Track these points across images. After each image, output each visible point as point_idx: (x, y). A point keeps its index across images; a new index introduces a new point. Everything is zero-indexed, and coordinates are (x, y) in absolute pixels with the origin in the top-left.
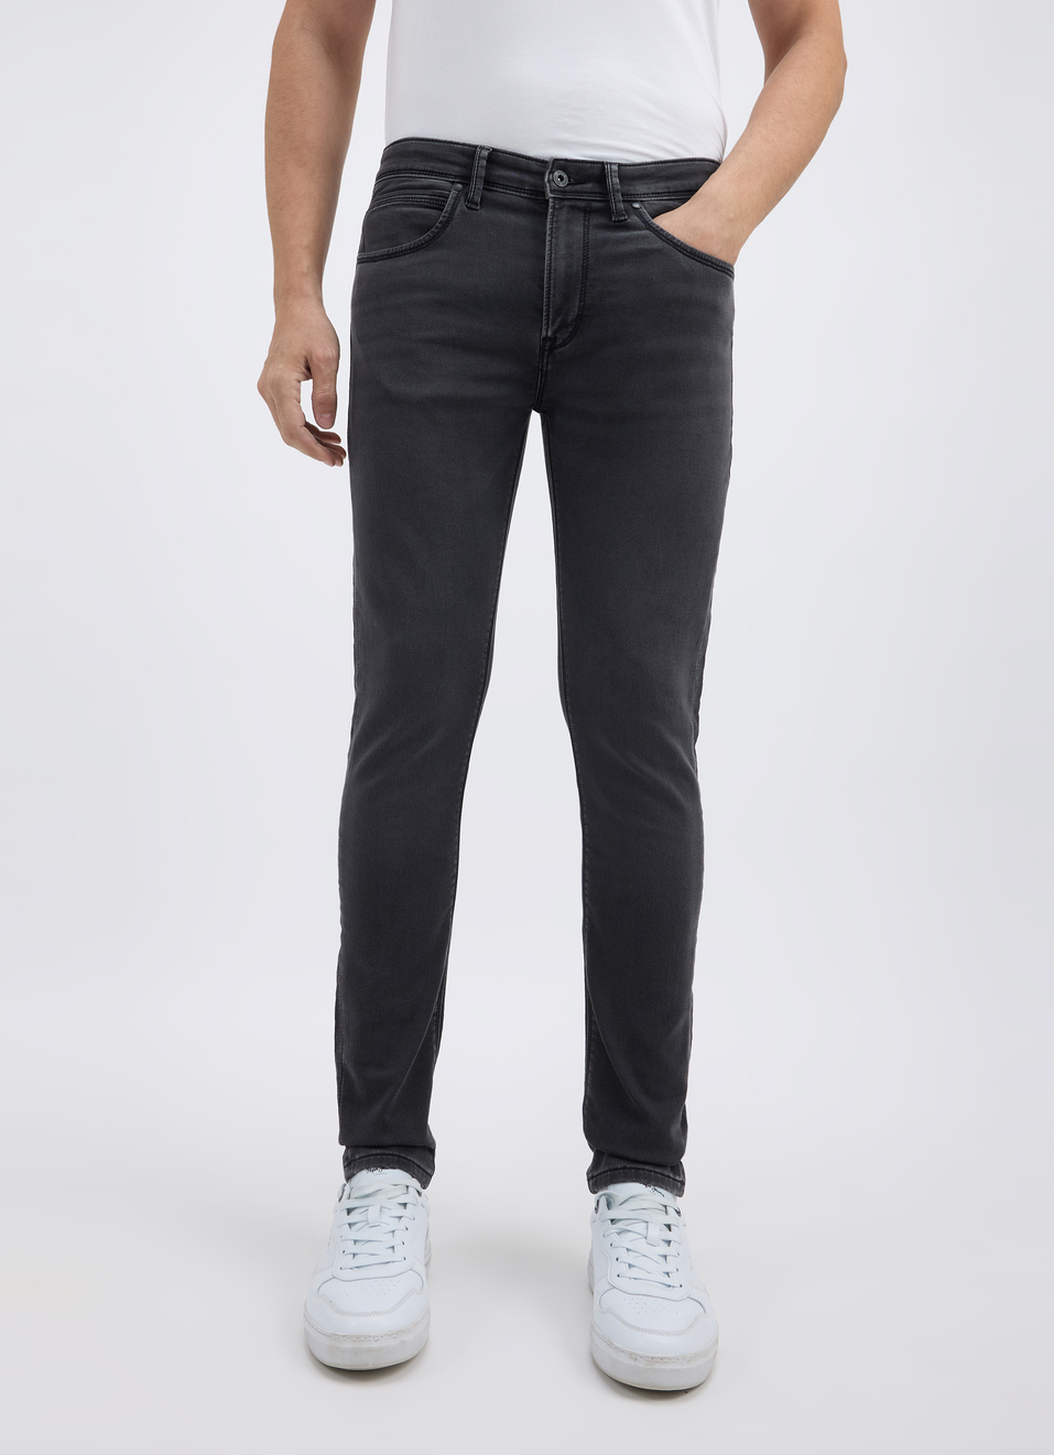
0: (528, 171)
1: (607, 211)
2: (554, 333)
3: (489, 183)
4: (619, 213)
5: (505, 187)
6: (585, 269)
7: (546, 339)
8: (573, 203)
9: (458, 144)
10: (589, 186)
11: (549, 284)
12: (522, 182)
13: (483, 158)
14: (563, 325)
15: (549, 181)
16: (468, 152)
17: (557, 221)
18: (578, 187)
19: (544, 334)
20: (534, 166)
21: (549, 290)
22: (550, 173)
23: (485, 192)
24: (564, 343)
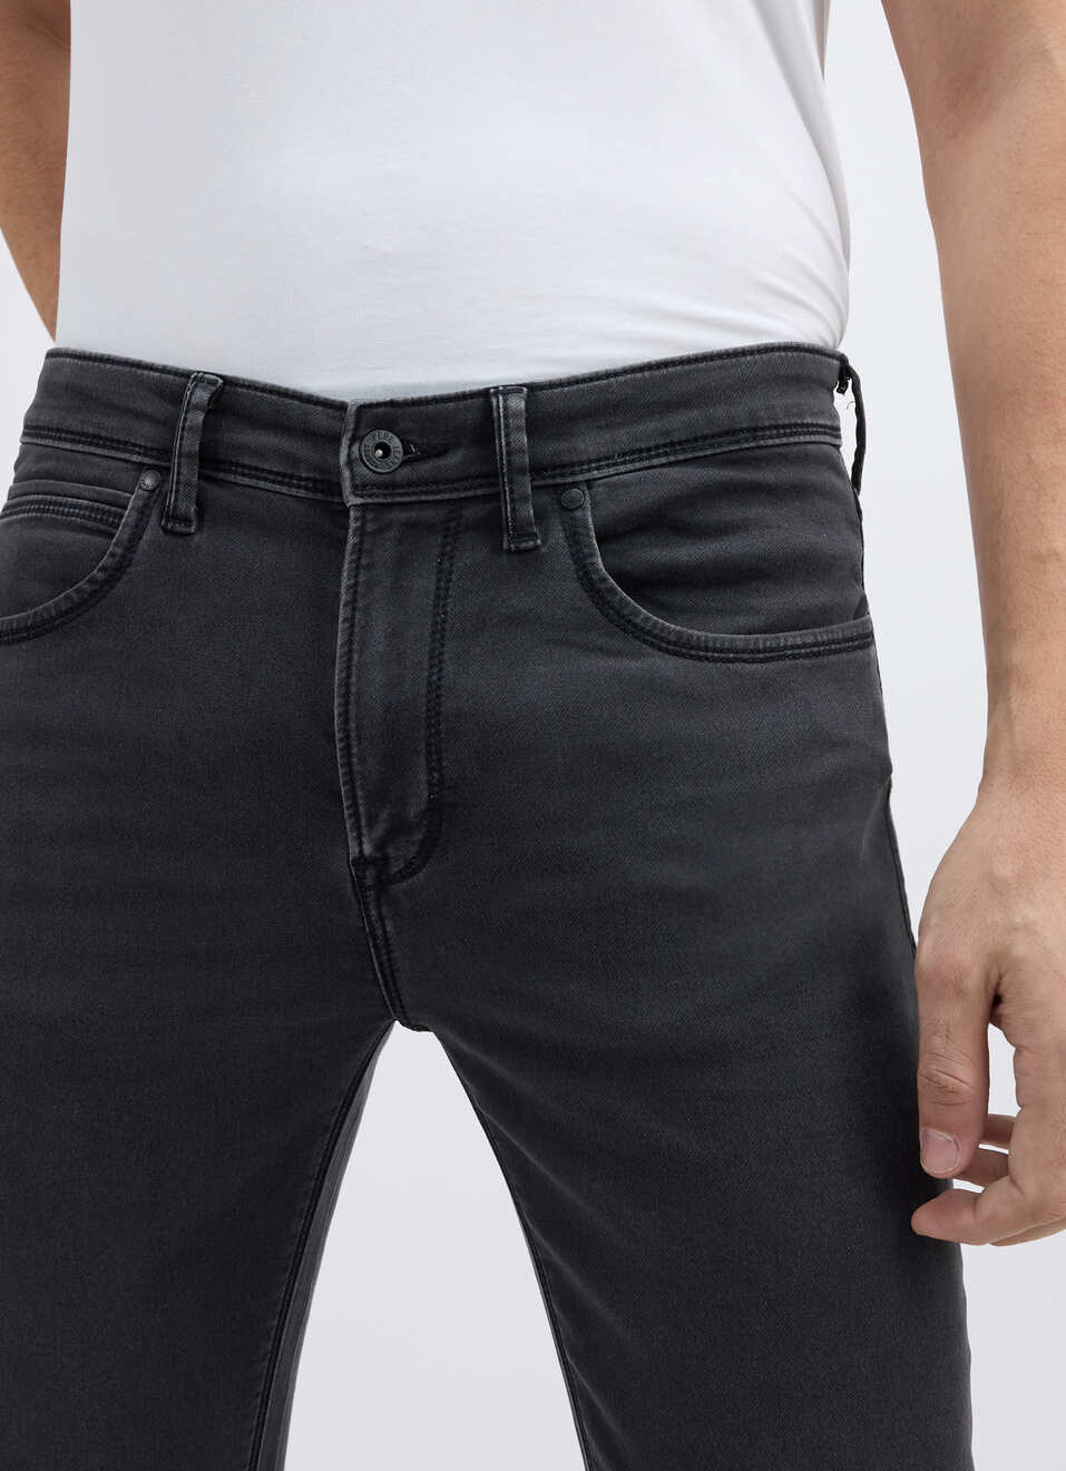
0: (308, 433)
1: (493, 527)
2: (380, 846)
3: (211, 461)
4: (522, 532)
5: (255, 472)
7: (361, 862)
8: (413, 515)
9: (151, 367)
10: (454, 459)
11: (346, 731)
12: (291, 459)
13: (197, 407)
14: (398, 828)
15: (350, 462)
16: (169, 385)
17: (370, 566)
18: (426, 468)
19: (354, 850)
20: (320, 418)
21: (348, 747)
22: (353, 440)
23: (204, 484)
24: (410, 870)
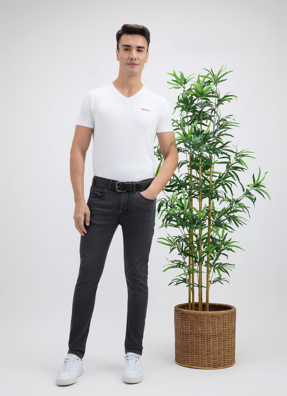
2: (122, 212)
6: (128, 202)
11: (122, 204)
13: (111, 182)
19: (120, 212)
